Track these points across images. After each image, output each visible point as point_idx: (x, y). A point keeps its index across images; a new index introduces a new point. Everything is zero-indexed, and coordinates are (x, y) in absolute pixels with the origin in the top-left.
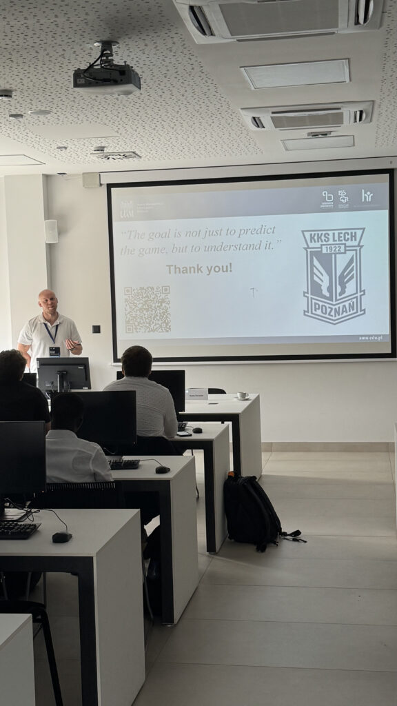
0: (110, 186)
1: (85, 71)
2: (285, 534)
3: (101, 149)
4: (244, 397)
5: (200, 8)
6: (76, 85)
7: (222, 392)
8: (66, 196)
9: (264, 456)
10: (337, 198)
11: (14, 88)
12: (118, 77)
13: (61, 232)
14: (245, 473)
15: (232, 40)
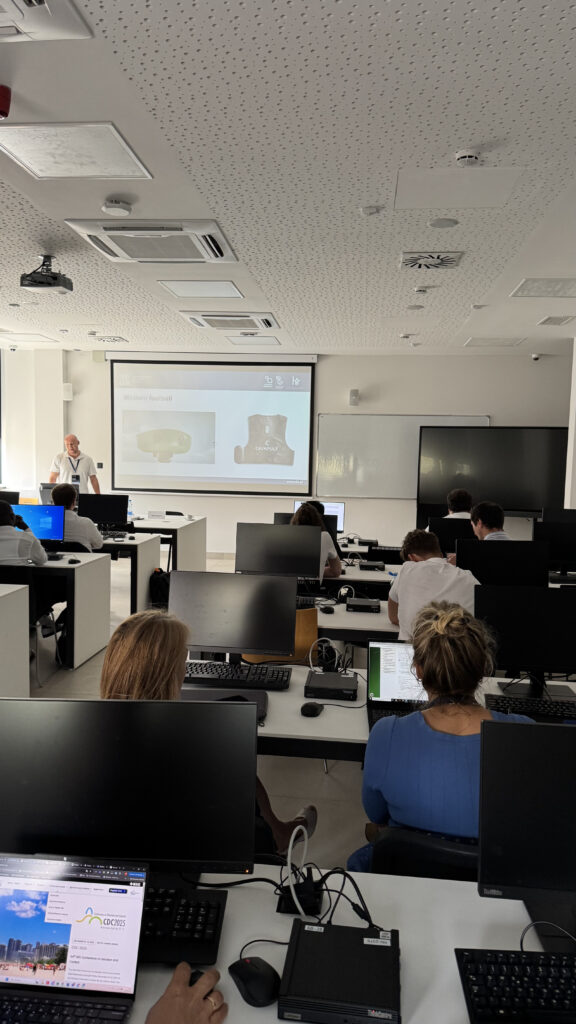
0: (113, 362)
1: (28, 276)
3: (93, 333)
4: (190, 517)
5: (96, 238)
6: (22, 285)
7: (181, 514)
8: (80, 366)
10: (275, 381)
12: (52, 282)
13: (75, 393)
15: (134, 261)
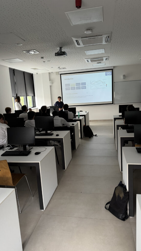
0: (61, 74)
1: (57, 53)
2: (94, 135)
3: (59, 67)
4: (86, 112)
5: (78, 40)
6: (55, 56)
7: (82, 111)
8: (53, 76)
9: (90, 122)
11: (44, 56)
12: (63, 54)
13: (52, 83)
14: (87, 125)
15: (84, 46)
